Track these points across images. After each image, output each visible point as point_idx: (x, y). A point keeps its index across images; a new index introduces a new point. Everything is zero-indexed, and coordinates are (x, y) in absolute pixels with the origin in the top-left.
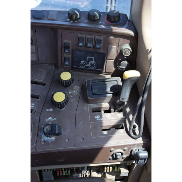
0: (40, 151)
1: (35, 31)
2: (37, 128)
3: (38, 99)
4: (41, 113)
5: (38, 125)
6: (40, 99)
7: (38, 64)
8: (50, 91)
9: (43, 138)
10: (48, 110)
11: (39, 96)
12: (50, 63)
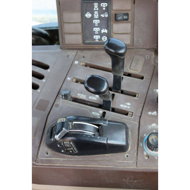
0: (143, 168)
1: (134, 3)
2: (137, 137)
3: (135, 98)
4: (140, 117)
5: (137, 132)
6: (138, 97)
7: (133, 49)
8: (150, 87)
9: (146, 151)
10: (150, 113)
11: (136, 93)
12: (148, 47)
